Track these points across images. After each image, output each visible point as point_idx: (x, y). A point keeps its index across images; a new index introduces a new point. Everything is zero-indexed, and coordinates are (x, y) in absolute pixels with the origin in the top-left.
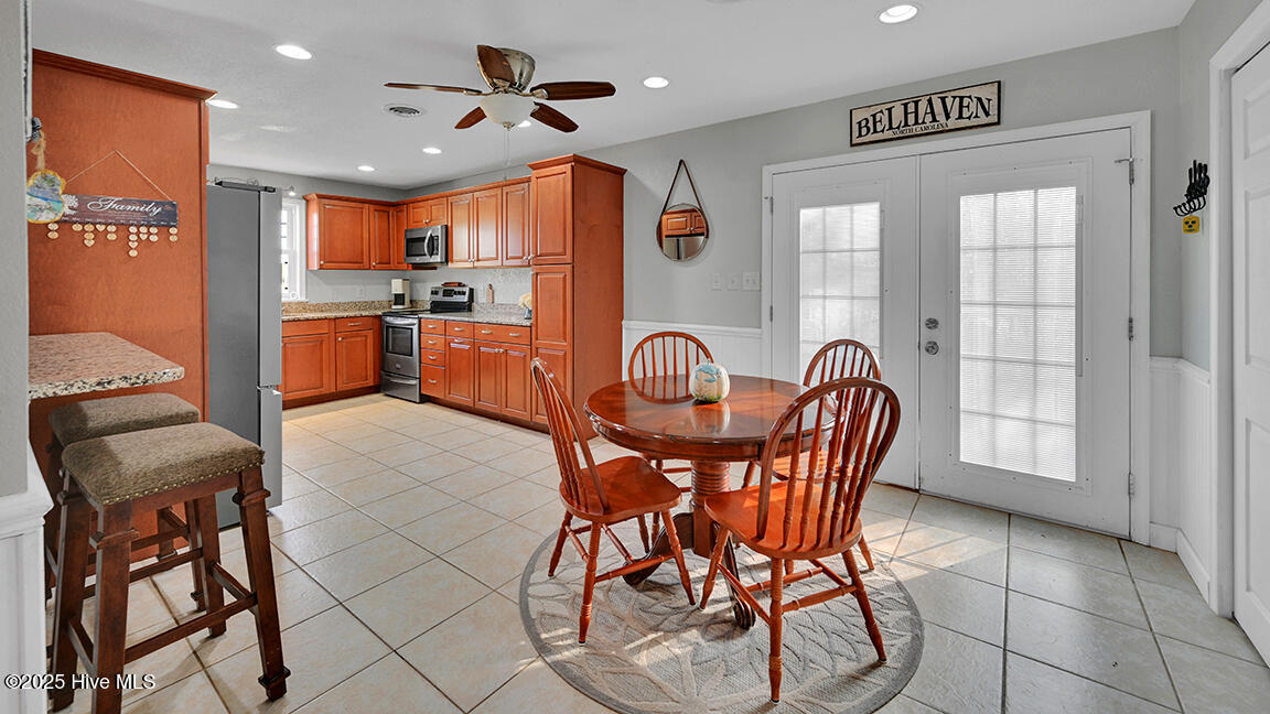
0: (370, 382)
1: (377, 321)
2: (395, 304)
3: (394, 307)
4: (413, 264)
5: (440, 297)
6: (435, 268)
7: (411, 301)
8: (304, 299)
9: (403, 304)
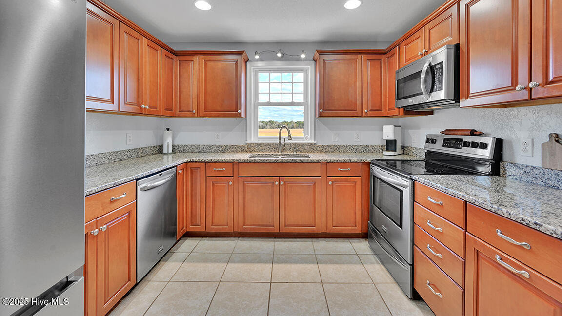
0: (358, 229)
1: (365, 167)
2: (387, 150)
3: (385, 153)
4: (404, 108)
5: (438, 147)
6: (431, 113)
7: (403, 147)
8: (312, 141)
9: (395, 150)
